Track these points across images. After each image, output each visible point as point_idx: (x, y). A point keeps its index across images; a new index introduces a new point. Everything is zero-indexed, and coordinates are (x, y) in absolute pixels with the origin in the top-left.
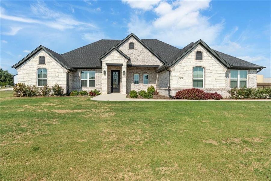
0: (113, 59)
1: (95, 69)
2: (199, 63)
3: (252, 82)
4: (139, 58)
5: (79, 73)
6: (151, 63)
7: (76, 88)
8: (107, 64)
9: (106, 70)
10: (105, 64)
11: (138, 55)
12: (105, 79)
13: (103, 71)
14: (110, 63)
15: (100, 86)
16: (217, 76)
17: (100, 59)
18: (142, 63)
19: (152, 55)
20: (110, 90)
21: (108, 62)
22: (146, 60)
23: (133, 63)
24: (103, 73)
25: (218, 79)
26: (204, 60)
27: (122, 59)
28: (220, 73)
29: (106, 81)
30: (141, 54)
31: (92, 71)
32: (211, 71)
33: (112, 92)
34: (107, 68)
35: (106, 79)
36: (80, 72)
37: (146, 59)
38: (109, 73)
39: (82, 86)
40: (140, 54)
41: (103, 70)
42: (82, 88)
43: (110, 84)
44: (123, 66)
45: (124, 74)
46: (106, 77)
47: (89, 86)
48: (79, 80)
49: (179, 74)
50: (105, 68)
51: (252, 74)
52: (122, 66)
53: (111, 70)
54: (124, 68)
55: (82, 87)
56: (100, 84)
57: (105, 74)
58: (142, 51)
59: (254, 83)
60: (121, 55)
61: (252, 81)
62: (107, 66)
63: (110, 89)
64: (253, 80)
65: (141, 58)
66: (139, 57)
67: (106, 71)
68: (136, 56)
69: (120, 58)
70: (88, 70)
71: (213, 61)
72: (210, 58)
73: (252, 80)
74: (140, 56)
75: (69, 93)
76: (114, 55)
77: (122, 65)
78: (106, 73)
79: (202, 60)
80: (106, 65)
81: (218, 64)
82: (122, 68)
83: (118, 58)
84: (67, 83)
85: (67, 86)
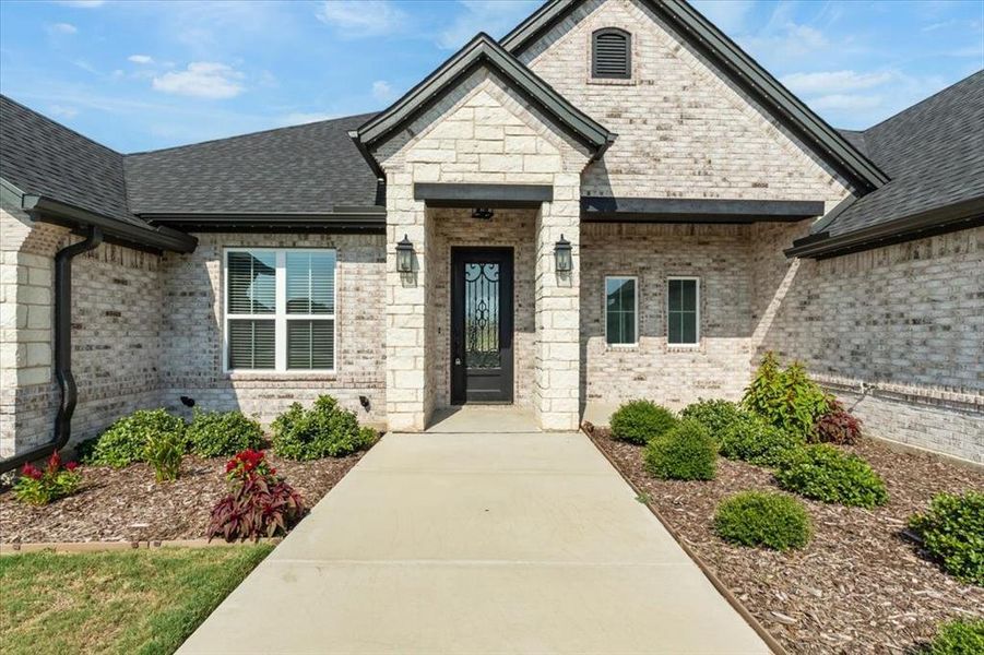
0: (468, 146)
1: (334, 237)
4: (665, 148)
5: (213, 268)
6: (755, 185)
7: (184, 384)
8: (420, 190)
9: (418, 237)
10: (410, 191)
11: (659, 128)
12: (408, 309)
13: (391, 247)
14: (445, 179)
15: (368, 365)
17: (368, 149)
18: (691, 188)
19: (767, 124)
20: (445, 388)
21: (429, 175)
22: (717, 163)
23: (621, 188)
24: (392, 260)
27: (547, 147)
29: (421, 322)
30: (682, 119)
31: (310, 253)
33: (459, 397)
34: (421, 218)
35: (421, 309)
36: (217, 256)
37: (718, 153)
38: (442, 267)
39: (231, 366)
40: (675, 115)
41: (394, 236)
42: (229, 379)
43: (444, 342)
44: (550, 201)
45: (562, 271)
46: (417, 295)
47: (289, 366)
48: (211, 317)
50: (406, 219)
52: (545, 206)
53: (455, 250)
54: (560, 222)
55: (237, 373)
56: (370, 346)
57: (407, 271)
58: (687, 97)
60: (533, 118)
62: (421, 205)
63: (444, 376)
65: (682, 145)
66: (664, 139)
67: (419, 246)
68: (648, 135)
69: (529, 143)
70: (281, 246)
74: (677, 131)
75: (75, 438)
76: (480, 113)
77: (546, 192)
78: (421, 259)
80: (417, 198)
82: (545, 221)
83: (514, 144)
84: (44, 354)
85: (44, 376)
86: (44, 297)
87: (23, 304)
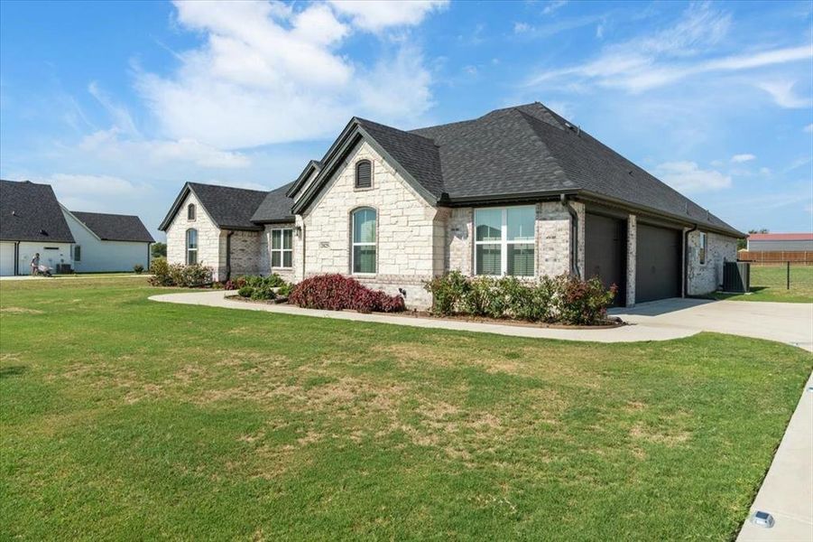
1: (292, 224)
2: (364, 198)
3: (550, 254)
5: (268, 235)
7: (263, 271)
16: (410, 233)
25: (412, 244)
26: (376, 186)
28: (416, 223)
32: (394, 220)
36: (269, 231)
39: (273, 266)
42: (271, 268)
47: (284, 266)
48: (268, 250)
49: (319, 233)
51: (552, 219)
59: (559, 256)
61: (553, 249)
64: (554, 245)
70: (282, 228)
71: (399, 185)
72: (390, 177)
73: (549, 246)
79: (370, 186)
81: (412, 193)
84: (225, 260)
85: (225, 265)
86: (225, 246)
87: (220, 249)
